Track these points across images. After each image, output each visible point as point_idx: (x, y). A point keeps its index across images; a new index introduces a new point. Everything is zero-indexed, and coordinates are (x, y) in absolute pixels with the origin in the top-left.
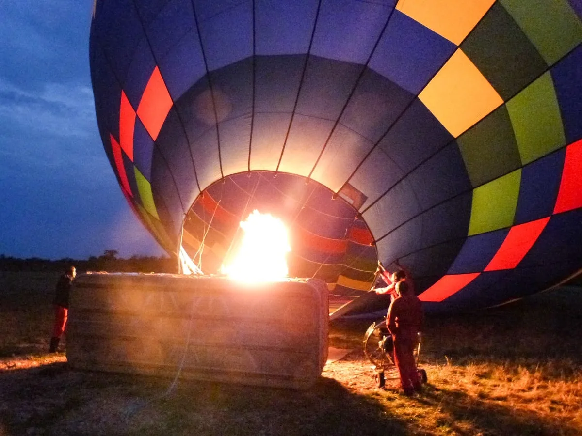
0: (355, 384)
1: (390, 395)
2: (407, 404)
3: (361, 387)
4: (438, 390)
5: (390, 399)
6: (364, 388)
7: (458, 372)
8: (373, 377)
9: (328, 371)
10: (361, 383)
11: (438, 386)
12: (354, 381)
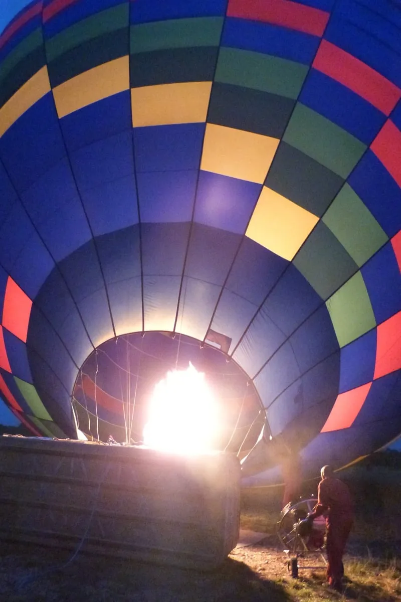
0: (264, 569)
1: (298, 583)
2: (314, 593)
3: (268, 573)
4: (351, 582)
5: (297, 587)
6: (272, 574)
7: (379, 565)
8: (285, 563)
9: (239, 554)
10: (270, 568)
11: (354, 578)
12: (263, 566)
